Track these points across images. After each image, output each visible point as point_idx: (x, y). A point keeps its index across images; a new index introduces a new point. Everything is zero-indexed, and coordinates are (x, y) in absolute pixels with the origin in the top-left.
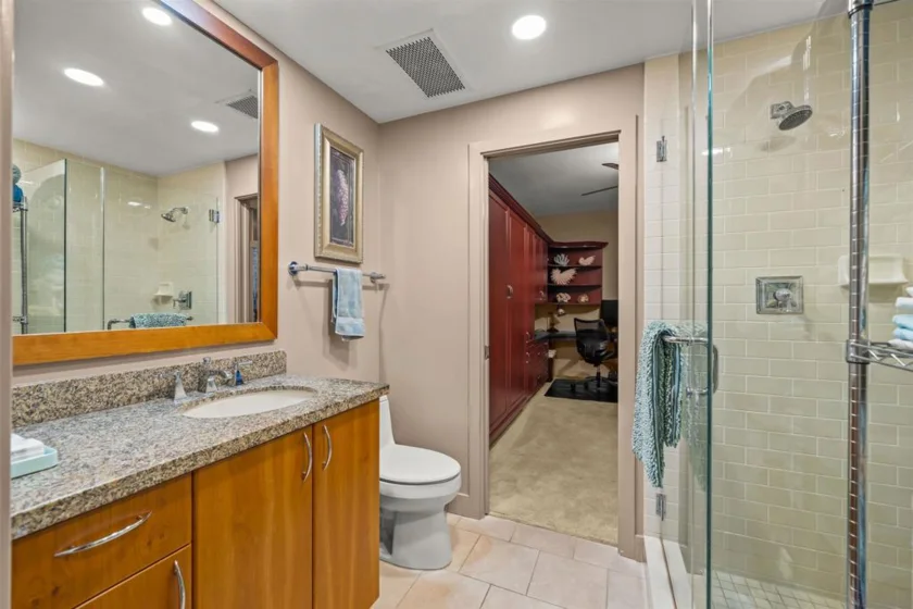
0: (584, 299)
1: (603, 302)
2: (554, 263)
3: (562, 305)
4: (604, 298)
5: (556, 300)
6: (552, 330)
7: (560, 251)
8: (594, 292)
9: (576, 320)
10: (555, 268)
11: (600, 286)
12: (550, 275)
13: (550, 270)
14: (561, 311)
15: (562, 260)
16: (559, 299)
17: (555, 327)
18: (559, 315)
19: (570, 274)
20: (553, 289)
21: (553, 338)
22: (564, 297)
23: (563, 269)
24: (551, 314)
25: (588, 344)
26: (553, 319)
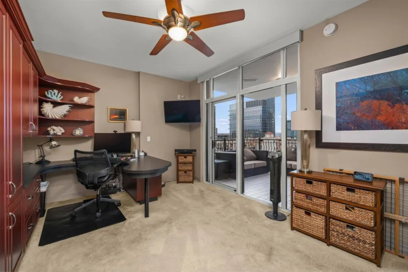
0: (79, 132)
1: (96, 134)
2: (46, 97)
3: (56, 137)
4: (96, 132)
5: (48, 133)
6: (42, 162)
7: (53, 87)
8: (88, 127)
9: (76, 151)
10: (47, 102)
11: (92, 122)
12: (40, 108)
13: (41, 102)
14: (54, 143)
15: (55, 95)
16: (52, 132)
17: (46, 158)
18: (51, 147)
19: (63, 110)
20: (44, 122)
21: (45, 170)
22: (59, 130)
23: (56, 104)
24: (40, 146)
25: (89, 172)
26: (42, 151)
